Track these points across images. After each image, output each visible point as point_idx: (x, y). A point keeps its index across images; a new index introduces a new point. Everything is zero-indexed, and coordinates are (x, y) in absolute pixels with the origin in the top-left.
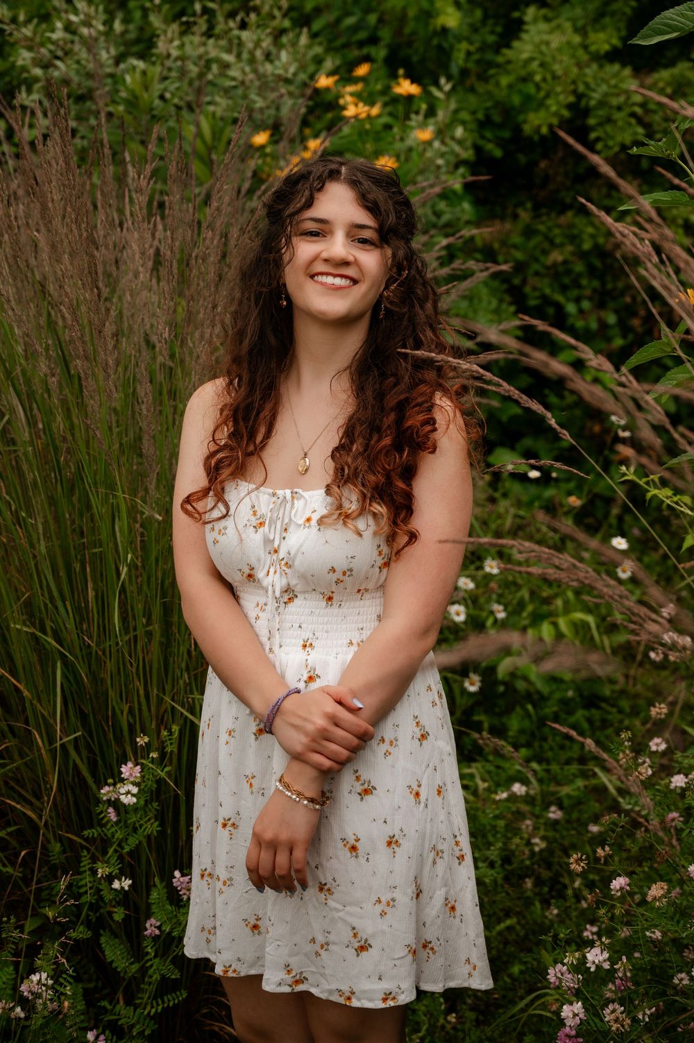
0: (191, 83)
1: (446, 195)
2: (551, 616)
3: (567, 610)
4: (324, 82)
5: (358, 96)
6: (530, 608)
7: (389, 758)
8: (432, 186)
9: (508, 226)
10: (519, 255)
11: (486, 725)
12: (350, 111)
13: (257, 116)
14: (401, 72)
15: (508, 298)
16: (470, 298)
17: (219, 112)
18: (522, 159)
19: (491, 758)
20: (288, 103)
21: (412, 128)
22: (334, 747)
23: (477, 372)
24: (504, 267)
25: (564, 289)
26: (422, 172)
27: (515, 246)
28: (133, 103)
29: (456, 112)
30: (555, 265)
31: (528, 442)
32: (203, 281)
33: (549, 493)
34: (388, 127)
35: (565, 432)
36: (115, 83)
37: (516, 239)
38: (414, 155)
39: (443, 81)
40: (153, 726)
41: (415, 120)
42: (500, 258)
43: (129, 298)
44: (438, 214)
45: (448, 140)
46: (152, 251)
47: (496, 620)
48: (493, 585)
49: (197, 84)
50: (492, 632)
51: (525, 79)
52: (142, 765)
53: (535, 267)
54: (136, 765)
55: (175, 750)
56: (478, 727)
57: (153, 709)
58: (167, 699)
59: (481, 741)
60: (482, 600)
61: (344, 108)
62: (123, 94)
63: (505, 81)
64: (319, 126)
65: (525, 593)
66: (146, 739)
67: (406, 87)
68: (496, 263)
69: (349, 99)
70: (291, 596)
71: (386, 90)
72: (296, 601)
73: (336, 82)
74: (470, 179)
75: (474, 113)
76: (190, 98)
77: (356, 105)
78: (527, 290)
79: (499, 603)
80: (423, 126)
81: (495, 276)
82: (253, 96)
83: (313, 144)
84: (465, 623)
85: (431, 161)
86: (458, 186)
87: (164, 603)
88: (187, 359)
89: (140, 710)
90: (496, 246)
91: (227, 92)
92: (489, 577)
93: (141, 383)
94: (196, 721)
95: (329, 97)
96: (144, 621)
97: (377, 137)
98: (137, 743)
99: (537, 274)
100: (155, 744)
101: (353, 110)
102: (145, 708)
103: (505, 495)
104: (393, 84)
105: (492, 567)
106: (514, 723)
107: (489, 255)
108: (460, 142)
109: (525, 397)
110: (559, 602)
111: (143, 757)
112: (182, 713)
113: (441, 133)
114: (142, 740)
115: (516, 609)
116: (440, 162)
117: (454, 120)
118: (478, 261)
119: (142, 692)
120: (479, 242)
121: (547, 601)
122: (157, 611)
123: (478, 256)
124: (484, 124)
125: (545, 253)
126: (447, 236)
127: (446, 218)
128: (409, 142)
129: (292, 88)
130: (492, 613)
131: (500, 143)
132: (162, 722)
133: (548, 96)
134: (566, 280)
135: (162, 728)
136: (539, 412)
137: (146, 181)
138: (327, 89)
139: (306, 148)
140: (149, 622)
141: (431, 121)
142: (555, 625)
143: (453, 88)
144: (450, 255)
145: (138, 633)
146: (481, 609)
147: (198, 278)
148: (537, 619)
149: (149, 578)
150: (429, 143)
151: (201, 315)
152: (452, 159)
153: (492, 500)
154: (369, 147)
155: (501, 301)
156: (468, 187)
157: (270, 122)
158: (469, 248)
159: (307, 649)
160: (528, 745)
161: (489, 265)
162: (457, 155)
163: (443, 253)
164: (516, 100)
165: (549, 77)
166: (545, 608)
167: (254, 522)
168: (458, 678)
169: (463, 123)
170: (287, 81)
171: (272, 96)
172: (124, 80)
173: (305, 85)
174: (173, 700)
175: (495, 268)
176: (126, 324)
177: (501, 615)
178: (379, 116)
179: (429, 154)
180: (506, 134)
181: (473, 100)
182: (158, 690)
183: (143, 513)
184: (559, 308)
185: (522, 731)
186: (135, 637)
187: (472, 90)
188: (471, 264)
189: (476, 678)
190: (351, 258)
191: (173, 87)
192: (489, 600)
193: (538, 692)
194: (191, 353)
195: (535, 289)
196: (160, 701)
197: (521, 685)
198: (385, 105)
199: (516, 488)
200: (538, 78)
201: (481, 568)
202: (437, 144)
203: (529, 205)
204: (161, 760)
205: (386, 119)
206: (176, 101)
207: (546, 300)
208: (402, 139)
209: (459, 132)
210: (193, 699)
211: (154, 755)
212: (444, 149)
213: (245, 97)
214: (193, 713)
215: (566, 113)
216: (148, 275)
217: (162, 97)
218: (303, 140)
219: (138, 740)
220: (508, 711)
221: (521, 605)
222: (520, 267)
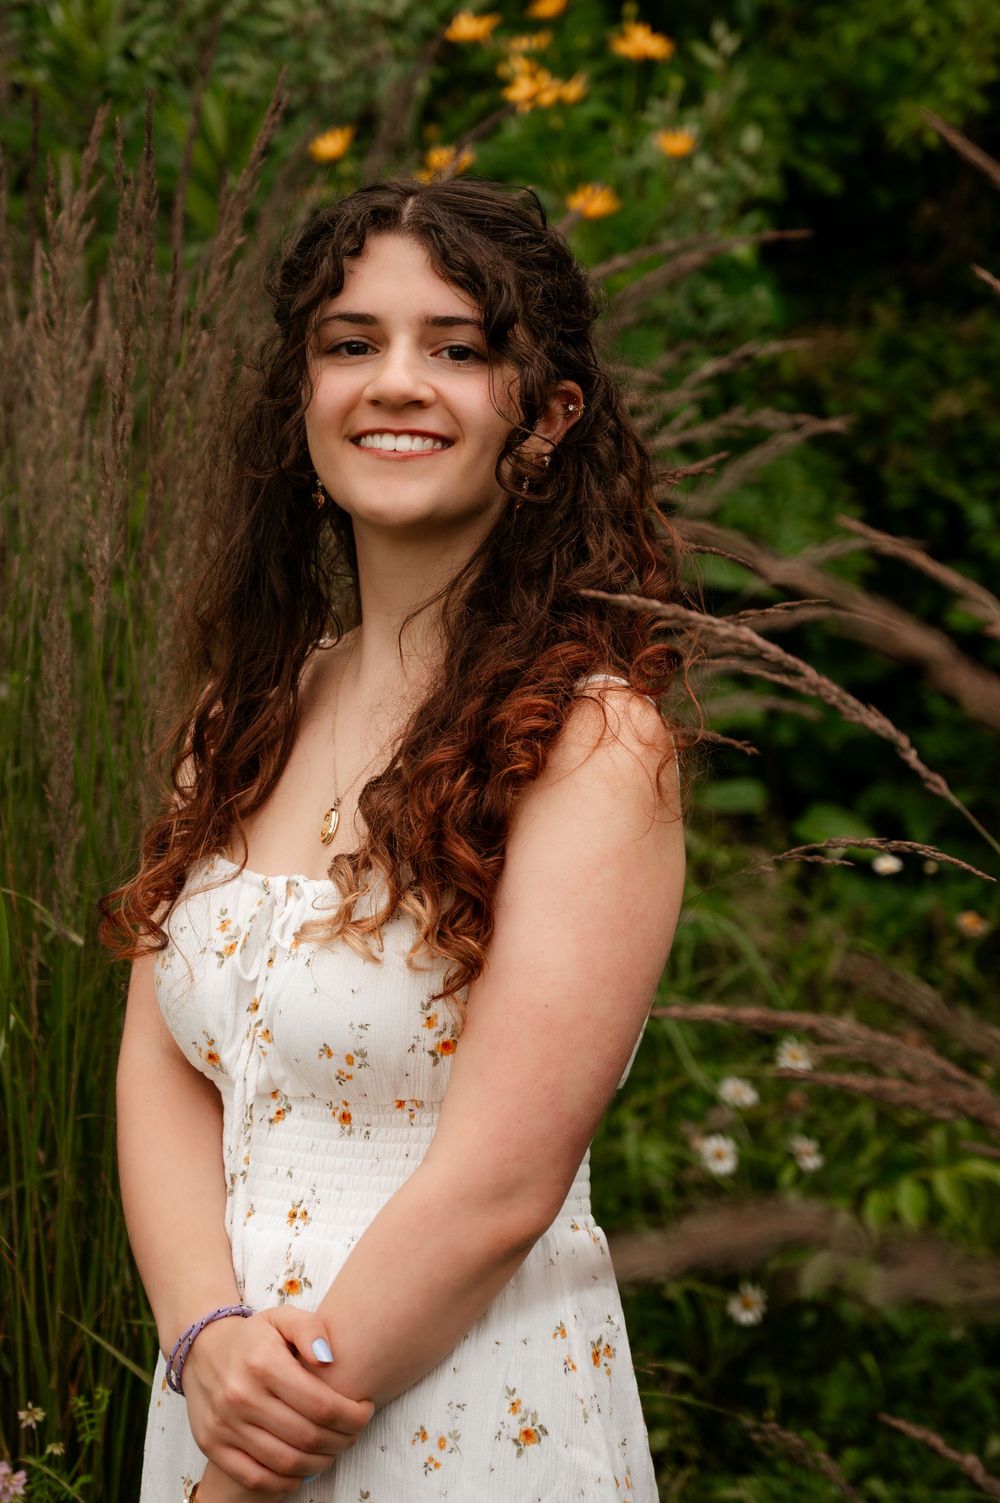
0: (190, 26)
1: (719, 270)
2: (919, 1166)
3: (955, 1154)
4: (467, 27)
5: (540, 60)
6: (875, 1148)
7: (434, 1474)
8: (687, 248)
9: (850, 338)
10: (872, 400)
11: (774, 1396)
12: (521, 91)
13: (326, 98)
14: (630, 9)
15: (846, 490)
16: (764, 486)
17: (244, 85)
18: (884, 198)
19: (782, 1466)
20: (391, 74)
21: (650, 128)
22: (264, 1441)
23: (751, 643)
24: (836, 425)
25: (965, 473)
26: (670, 221)
27: (866, 382)
28: (65, 65)
29: (746, 97)
30: (948, 423)
31: (881, 795)
32: (186, 437)
33: (925, 902)
34: (601, 126)
35: (938, 779)
36: (31, 22)
37: (867, 366)
38: (654, 187)
39: (719, 30)
40: (53, 1384)
41: (659, 110)
42: (833, 405)
43: (30, 471)
44: (701, 311)
45: (729, 158)
46: (86, 375)
47: (800, 1175)
48: (796, 1097)
49: (202, 29)
50: (792, 1197)
51: (897, 30)
52: (28, 1467)
53: (907, 425)
54: (16, 1468)
55: (99, 1439)
56: (755, 1401)
57: (54, 1347)
58: (85, 1327)
59: (756, 1437)
60: (772, 1129)
61: (506, 83)
62: (47, 47)
63: (851, 33)
64: (457, 121)
65: (865, 1115)
66: (40, 1415)
67: (640, 42)
68: (822, 415)
69: (519, 65)
70: (283, 1106)
71: (600, 50)
72: (288, 1117)
73: (496, 31)
74: (770, 234)
75: (783, 99)
76: (188, 56)
77: (533, 76)
78: (889, 474)
79: (807, 1133)
80: (673, 124)
81: (820, 441)
82: (319, 55)
83: (440, 157)
84: (734, 1176)
85: (690, 198)
86: (743, 250)
87: (85, 1122)
88: (148, 602)
89: (27, 1348)
90: (825, 379)
91: (266, 46)
92: (788, 1080)
93: (49, 652)
94: (143, 1376)
95: (479, 62)
96: (42, 1156)
97: (577, 146)
98: (18, 1422)
99: (910, 441)
100: (57, 1423)
101: (526, 87)
102: (36, 1343)
103: (830, 905)
104: (612, 34)
105: (794, 1058)
106: (835, 1394)
107: (809, 398)
108: (754, 161)
109: (852, 701)
110: (937, 1138)
111: (31, 1451)
112: (115, 1360)
113: (713, 141)
114: (30, 1417)
115: (843, 1149)
116: (708, 200)
117: (743, 112)
118: (781, 409)
119: (31, 1312)
120: (788, 370)
121: (914, 1133)
122: (67, 1141)
123: (786, 399)
124: (805, 124)
125: (928, 396)
126: (717, 354)
127: (719, 318)
128: (644, 158)
129: (404, 41)
130: (791, 1157)
131: (839, 163)
132: (73, 1375)
133: (942, 65)
134: (971, 455)
135: (73, 1390)
136: (883, 733)
137: (75, 224)
138: (475, 45)
139: (423, 164)
140: (52, 1160)
141: (692, 114)
142: (927, 1185)
143: (743, 50)
144: (723, 395)
145: (27, 1183)
146: (769, 1146)
147: (176, 433)
148: (889, 1171)
149: (53, 1067)
150: (685, 161)
151: (180, 513)
152: (734, 196)
153: (798, 916)
154: (561, 168)
155: (831, 496)
156: (769, 254)
157: (354, 109)
158: (766, 383)
159: (298, 1222)
160: (863, 1441)
161: (802, 418)
162: (742, 186)
163: (709, 391)
164: (874, 74)
165: (944, 26)
166: (907, 1150)
167: (221, 944)
168: (714, 1292)
169: (761, 121)
170: (393, 26)
171: (357, 55)
172: (48, 19)
173: (428, 35)
174: (97, 1329)
175: (816, 426)
176: (23, 528)
177: (812, 1162)
178: (583, 101)
179: (685, 183)
180: (851, 145)
181: (782, 74)
182: (66, 1308)
183: (46, 929)
184: (955, 514)
185: (849, 1411)
186: (21, 1193)
187: (782, 52)
188: (767, 417)
189: (754, 1294)
190: (424, 393)
191: (151, 34)
192: (786, 1129)
193: (887, 1327)
194: (155, 590)
195: (904, 471)
196: (69, 1331)
197: (850, 1311)
198: (598, 79)
199: (853, 891)
200: (921, 27)
201: (770, 1060)
202: (702, 164)
203: (896, 296)
204: (68, 1463)
205: (596, 109)
206: (158, 62)
207: (927, 496)
208: (630, 151)
209: (751, 138)
210: (140, 1328)
211: (56, 1449)
212: (717, 173)
213: (302, 57)
214: (139, 1360)
215: (978, 103)
216: (74, 424)
217: (128, 55)
218: (423, 146)
219: (22, 1415)
220: (823, 1367)
221: (856, 1141)
222: (872, 426)
